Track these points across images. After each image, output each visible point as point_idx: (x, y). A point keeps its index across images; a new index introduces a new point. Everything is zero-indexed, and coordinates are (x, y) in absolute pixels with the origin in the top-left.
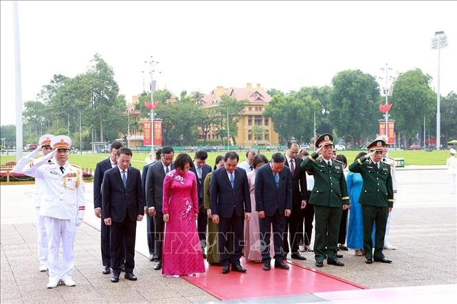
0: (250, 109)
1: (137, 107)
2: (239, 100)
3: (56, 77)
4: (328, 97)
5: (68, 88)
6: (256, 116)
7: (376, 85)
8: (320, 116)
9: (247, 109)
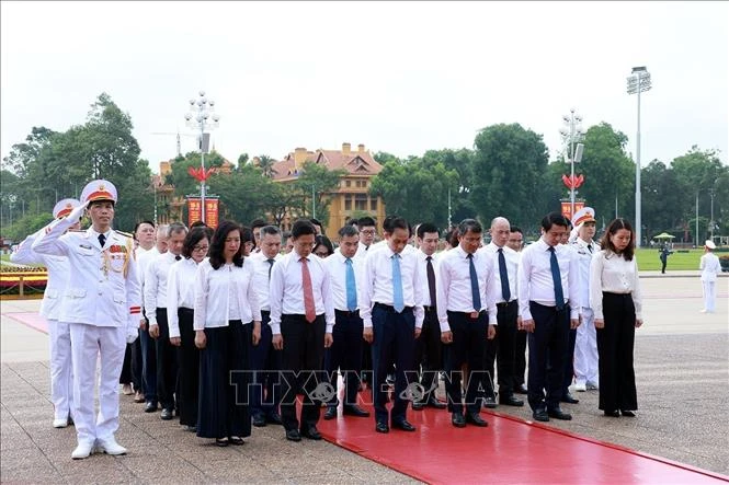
0: (348, 184)
1: (169, 179)
2: (331, 169)
3: (35, 131)
4: (470, 167)
5: (56, 148)
6: (358, 195)
7: (543, 148)
8: (456, 196)
9: (343, 183)
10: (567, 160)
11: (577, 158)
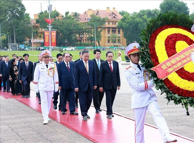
0: (109, 24)
1: (38, 21)
2: (102, 17)
6: (112, 28)
7: (187, 8)
9: (107, 23)
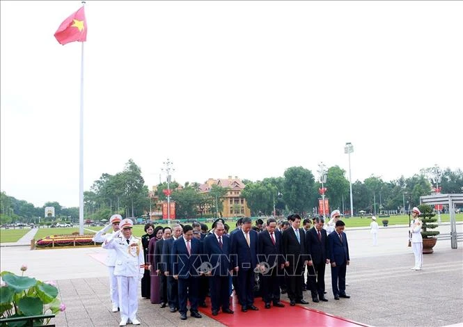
0: (231, 193)
1: (156, 193)
2: (223, 187)
3: (103, 175)
4: (282, 184)
5: (111, 182)
6: (235, 198)
7: (312, 176)
8: (277, 197)
9: (229, 193)
10: (320, 182)
11: (325, 181)
